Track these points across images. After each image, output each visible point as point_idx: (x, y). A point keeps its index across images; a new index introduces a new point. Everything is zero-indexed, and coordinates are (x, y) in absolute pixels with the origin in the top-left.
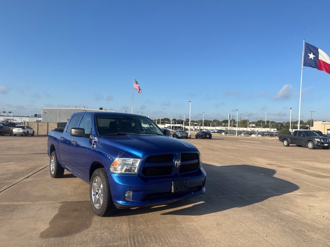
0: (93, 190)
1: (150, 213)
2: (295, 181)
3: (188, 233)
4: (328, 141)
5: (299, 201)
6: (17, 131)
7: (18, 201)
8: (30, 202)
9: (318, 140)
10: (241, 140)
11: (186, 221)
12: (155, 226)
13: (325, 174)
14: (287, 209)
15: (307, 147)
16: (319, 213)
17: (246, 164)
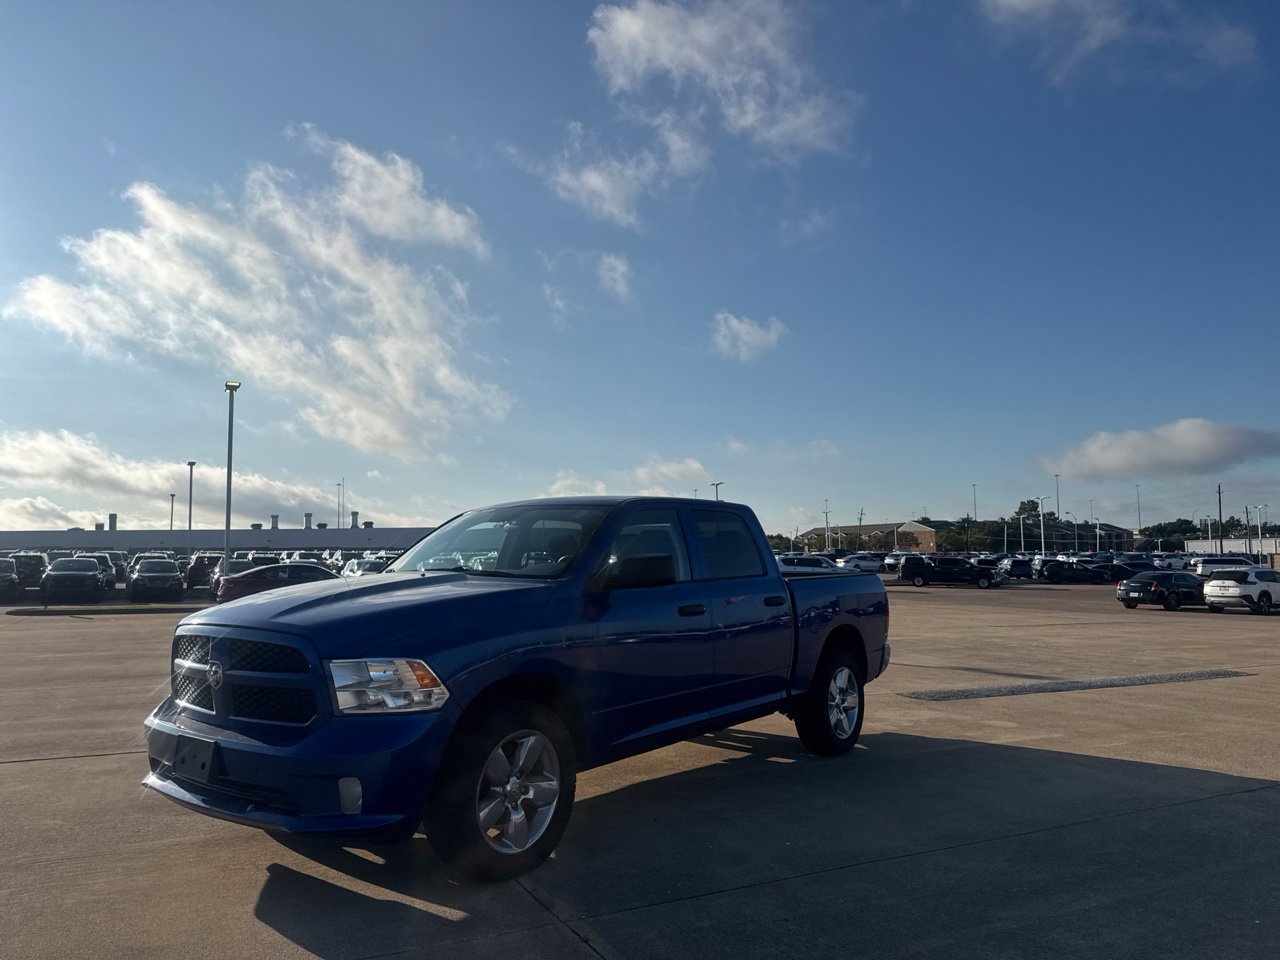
6: (1218, 592)
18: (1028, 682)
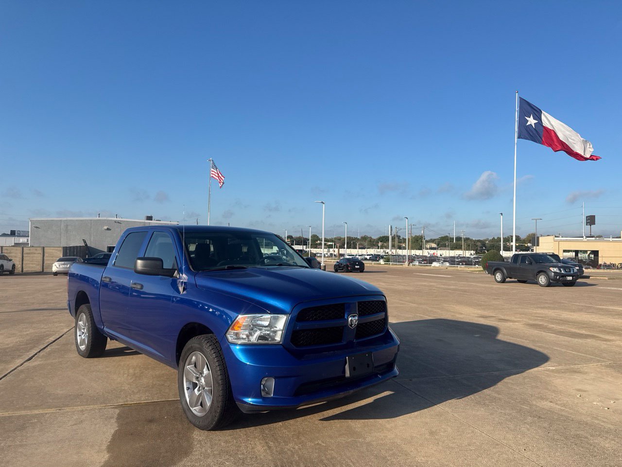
0: (186, 379)
1: (299, 419)
2: (537, 346)
3: (383, 452)
4: (572, 272)
5: (558, 382)
7: (25, 408)
8: (52, 408)
9: (556, 270)
10: (416, 272)
11: (371, 430)
12: (318, 444)
13: (583, 332)
14: (542, 399)
15: (537, 283)
16: (599, 402)
17: (443, 317)
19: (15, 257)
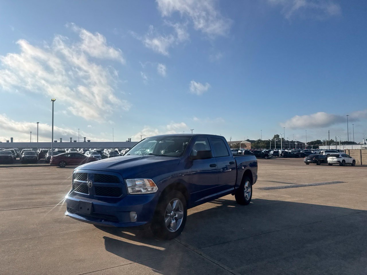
6: (331, 160)
18: (289, 185)
19: (357, 155)
